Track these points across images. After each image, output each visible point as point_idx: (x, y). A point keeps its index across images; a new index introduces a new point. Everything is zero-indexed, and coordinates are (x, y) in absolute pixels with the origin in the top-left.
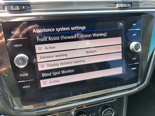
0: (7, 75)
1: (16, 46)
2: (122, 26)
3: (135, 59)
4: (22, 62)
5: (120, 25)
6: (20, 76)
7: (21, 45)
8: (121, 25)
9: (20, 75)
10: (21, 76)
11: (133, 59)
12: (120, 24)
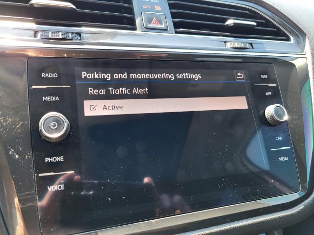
0: (17, 156)
1: (47, 99)
2: (243, 78)
3: (280, 138)
4: (55, 125)
5: (239, 76)
6: (46, 161)
7: (57, 98)
8: (241, 76)
9: (46, 158)
10: (48, 161)
11: (277, 138)
12: (239, 74)
